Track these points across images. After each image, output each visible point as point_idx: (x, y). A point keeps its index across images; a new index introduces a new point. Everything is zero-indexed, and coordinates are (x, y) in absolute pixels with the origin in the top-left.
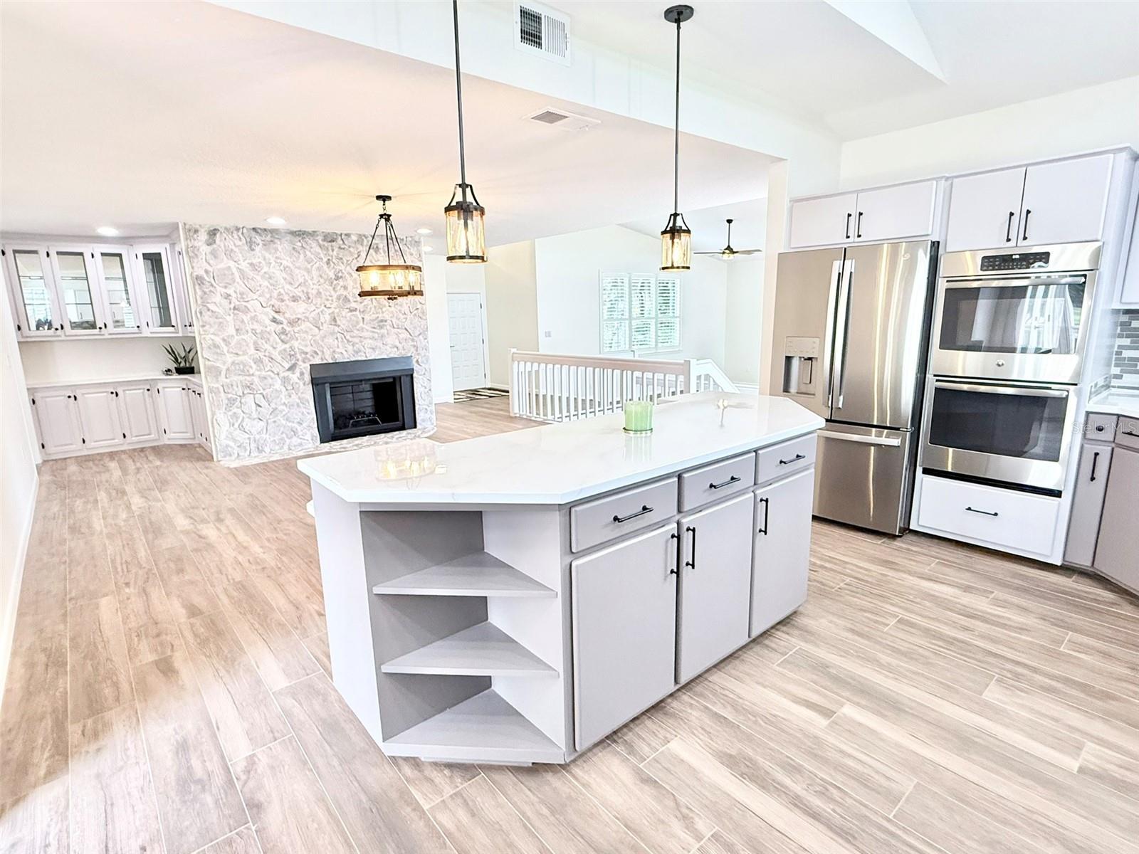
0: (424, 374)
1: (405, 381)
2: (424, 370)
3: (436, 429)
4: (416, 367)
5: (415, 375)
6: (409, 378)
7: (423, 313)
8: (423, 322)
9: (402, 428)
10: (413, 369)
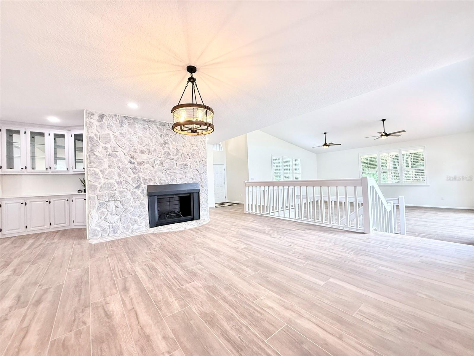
0: (205, 192)
1: (195, 195)
2: (205, 190)
3: (210, 220)
4: (201, 188)
5: (200, 192)
6: (197, 194)
7: (205, 162)
8: (205, 167)
9: (193, 219)
10: (200, 189)
